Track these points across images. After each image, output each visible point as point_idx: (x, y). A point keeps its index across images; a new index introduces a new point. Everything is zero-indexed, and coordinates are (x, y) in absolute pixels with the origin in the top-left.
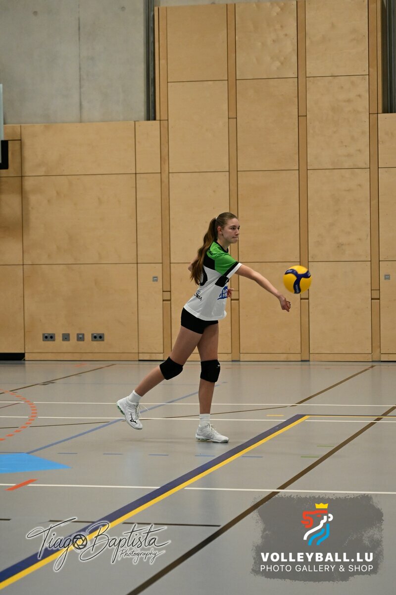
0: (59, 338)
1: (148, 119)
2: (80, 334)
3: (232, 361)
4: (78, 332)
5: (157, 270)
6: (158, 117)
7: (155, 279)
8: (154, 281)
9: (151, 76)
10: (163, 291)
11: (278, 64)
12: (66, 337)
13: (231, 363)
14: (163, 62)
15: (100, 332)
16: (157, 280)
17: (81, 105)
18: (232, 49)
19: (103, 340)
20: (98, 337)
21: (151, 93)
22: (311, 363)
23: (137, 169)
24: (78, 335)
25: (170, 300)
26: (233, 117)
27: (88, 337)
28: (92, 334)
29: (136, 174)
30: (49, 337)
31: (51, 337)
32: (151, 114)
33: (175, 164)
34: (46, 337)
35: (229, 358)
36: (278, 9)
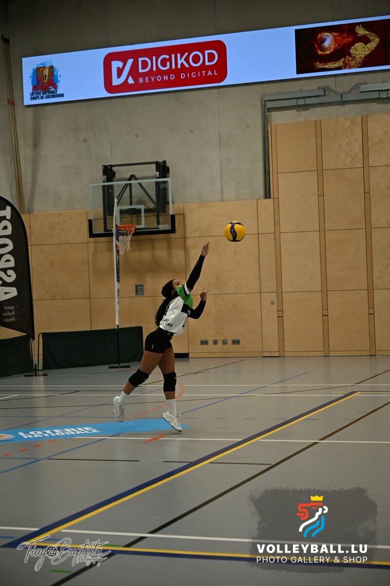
0: (211, 343)
1: (266, 198)
2: (225, 340)
3: (325, 356)
4: (223, 339)
5: (274, 297)
6: (272, 197)
7: (272, 303)
8: (271, 304)
9: (267, 170)
10: (278, 311)
11: (350, 159)
12: (215, 342)
13: (323, 357)
14: (274, 160)
15: (237, 338)
16: (273, 304)
17: (222, 189)
18: (319, 150)
19: (239, 344)
20: (236, 342)
21: (267, 181)
22: (377, 357)
23: (259, 231)
24: (223, 340)
25: (282, 317)
26: (321, 195)
27: (230, 342)
28: (232, 340)
29: (258, 234)
30: (204, 342)
31: (206, 342)
32: (267, 195)
33: (283, 228)
34: (203, 342)
35: (322, 354)
36: (349, 123)
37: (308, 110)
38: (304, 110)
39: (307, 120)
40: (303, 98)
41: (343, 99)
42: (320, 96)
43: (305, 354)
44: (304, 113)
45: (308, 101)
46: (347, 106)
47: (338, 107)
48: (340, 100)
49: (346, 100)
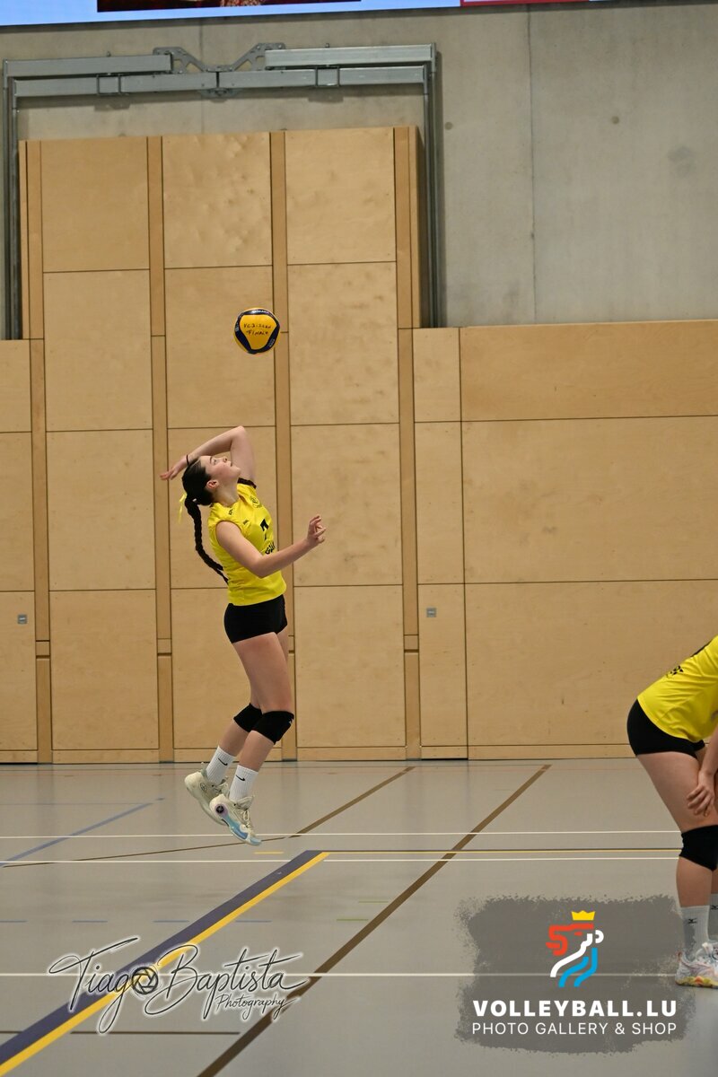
1: (8, 337)
3: (161, 763)
5: (26, 604)
6: (25, 335)
7: (22, 619)
8: (19, 622)
9: (14, 262)
10: (37, 641)
11: (237, 242)
13: (158, 766)
14: (34, 237)
16: (25, 622)
18: (157, 214)
21: (15, 290)
22: (299, 764)
25: (48, 656)
26: (159, 334)
32: (13, 329)
33: (56, 418)
35: (155, 756)
36: (237, 147)
37: (126, 107)
38: (116, 108)
39: (123, 135)
40: (114, 75)
41: (221, 85)
42: (159, 73)
43: (108, 757)
44: (114, 116)
45: (128, 85)
46: (230, 103)
47: (208, 104)
48: (212, 84)
49: (229, 85)
